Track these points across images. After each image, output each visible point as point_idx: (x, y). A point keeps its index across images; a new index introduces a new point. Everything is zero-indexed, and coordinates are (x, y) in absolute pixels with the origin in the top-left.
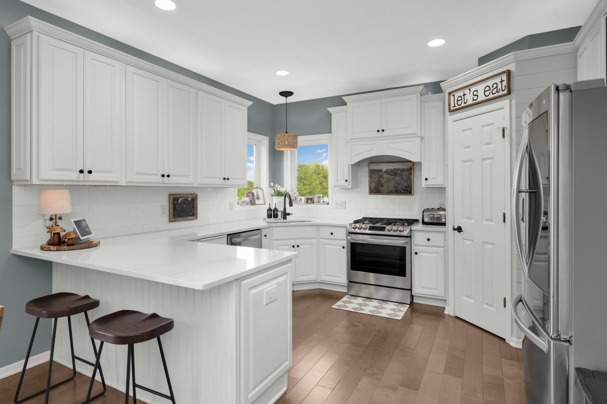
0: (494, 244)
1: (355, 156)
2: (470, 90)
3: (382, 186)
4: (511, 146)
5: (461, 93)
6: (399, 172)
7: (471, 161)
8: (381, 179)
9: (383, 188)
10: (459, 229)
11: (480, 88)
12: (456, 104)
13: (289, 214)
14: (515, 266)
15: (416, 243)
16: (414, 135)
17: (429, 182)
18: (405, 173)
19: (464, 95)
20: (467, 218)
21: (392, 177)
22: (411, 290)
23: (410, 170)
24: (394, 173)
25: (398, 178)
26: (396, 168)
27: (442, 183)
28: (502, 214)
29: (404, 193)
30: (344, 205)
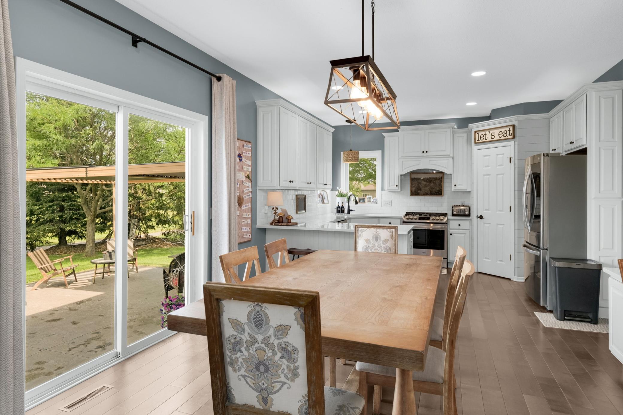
0: (504, 225)
1: (405, 169)
2: (489, 132)
3: (420, 190)
4: (515, 168)
5: (483, 133)
6: (433, 180)
7: (489, 175)
8: (419, 185)
9: (421, 191)
10: (481, 217)
11: (497, 132)
12: (479, 139)
13: (352, 210)
14: (517, 235)
15: (450, 228)
16: (448, 156)
17: (457, 187)
18: (438, 181)
19: (485, 134)
20: (486, 210)
21: (428, 183)
22: (447, 258)
23: (441, 179)
24: (430, 180)
25: (432, 184)
26: (431, 177)
27: (466, 188)
28: (509, 207)
29: (437, 195)
30: (391, 203)
